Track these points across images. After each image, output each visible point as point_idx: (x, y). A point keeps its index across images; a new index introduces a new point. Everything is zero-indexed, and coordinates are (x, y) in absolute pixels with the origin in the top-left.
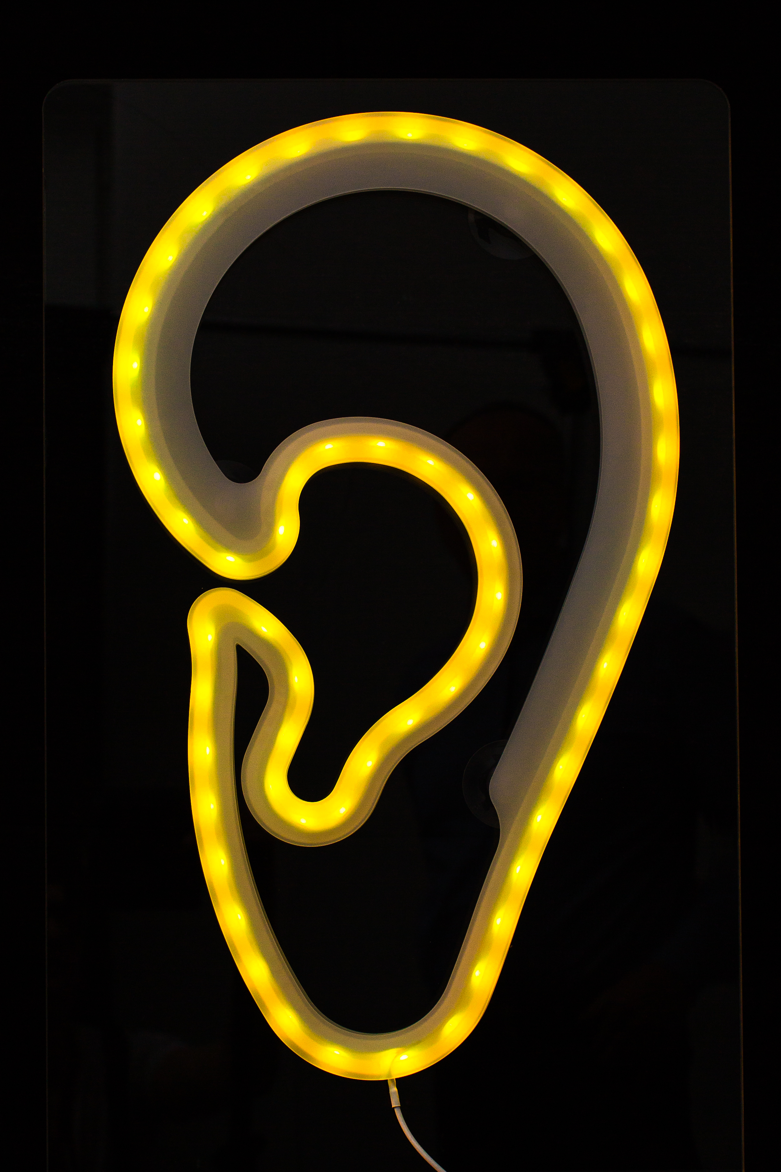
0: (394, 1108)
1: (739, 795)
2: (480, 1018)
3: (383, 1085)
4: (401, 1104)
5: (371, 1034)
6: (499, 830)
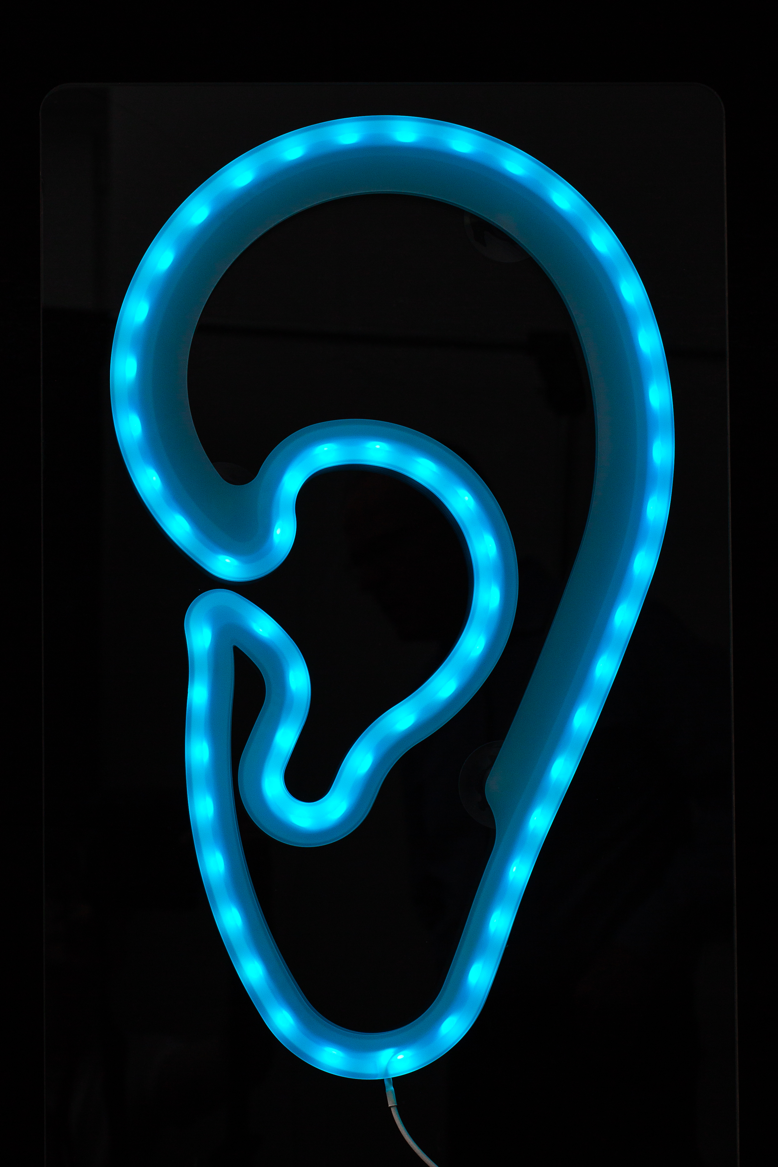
0: (390, 1107)
4: (397, 1104)
5: (367, 1033)
6: (495, 830)
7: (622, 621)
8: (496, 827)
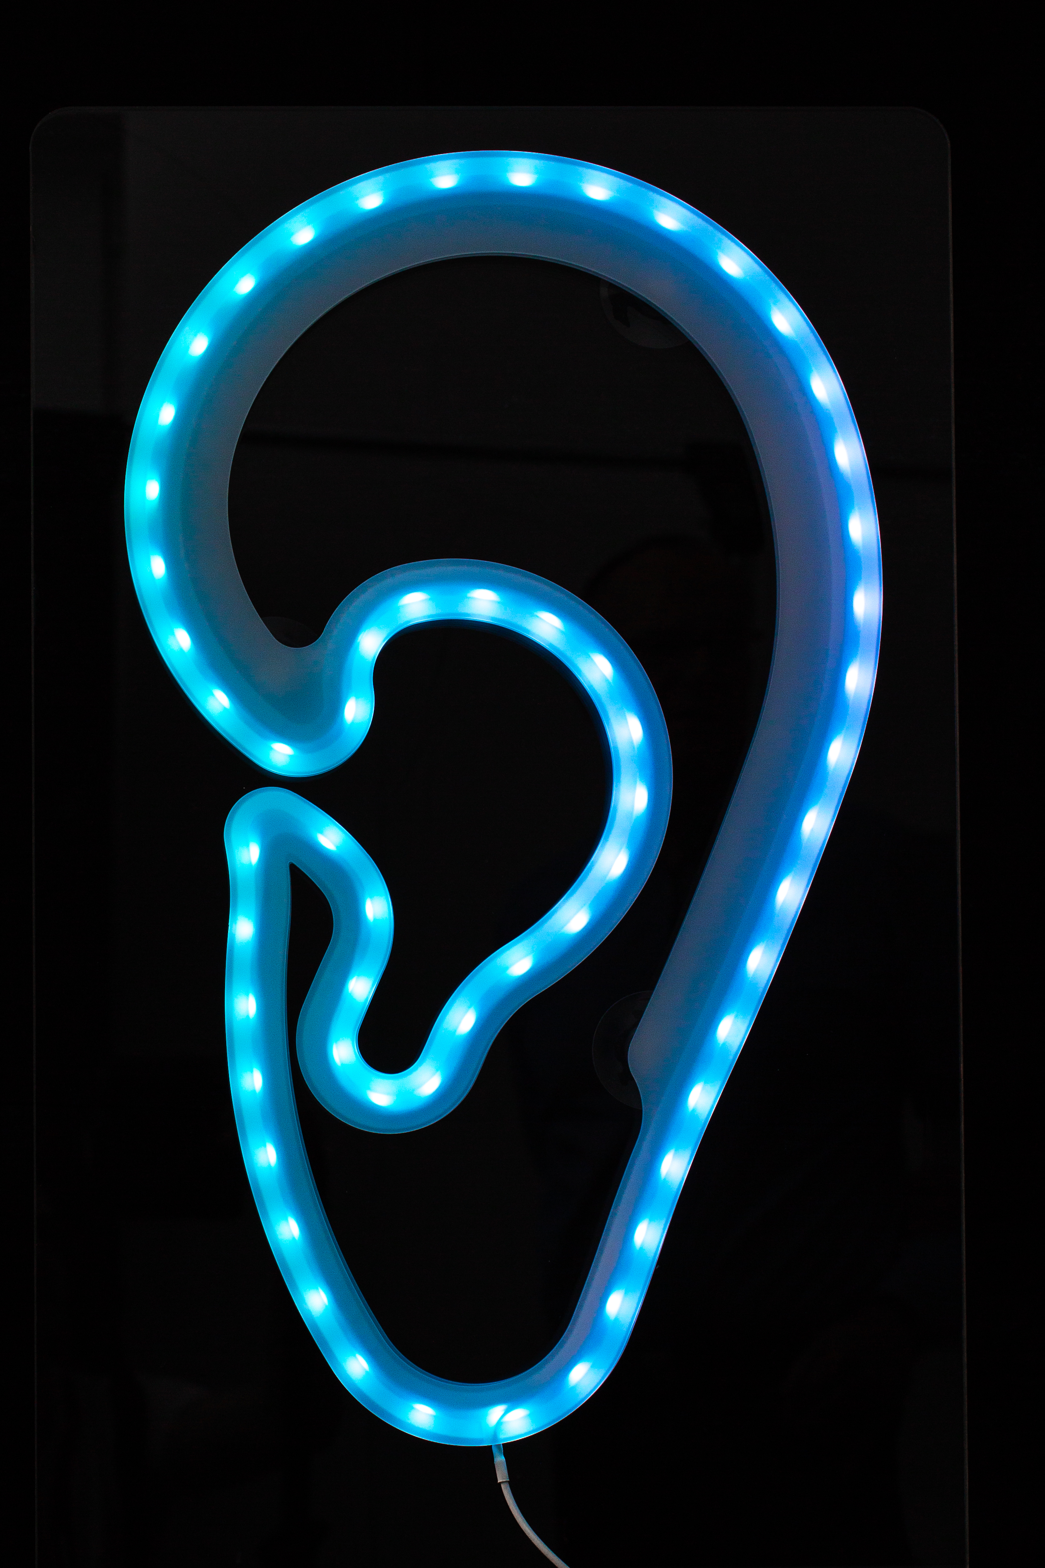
0: (500, 1483)
1: (962, 1065)
2: (616, 1362)
3: (485, 1453)
4: (510, 1478)
5: (468, 1384)
6: (642, 1111)
7: (812, 830)
8: (643, 1106)
